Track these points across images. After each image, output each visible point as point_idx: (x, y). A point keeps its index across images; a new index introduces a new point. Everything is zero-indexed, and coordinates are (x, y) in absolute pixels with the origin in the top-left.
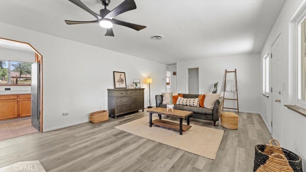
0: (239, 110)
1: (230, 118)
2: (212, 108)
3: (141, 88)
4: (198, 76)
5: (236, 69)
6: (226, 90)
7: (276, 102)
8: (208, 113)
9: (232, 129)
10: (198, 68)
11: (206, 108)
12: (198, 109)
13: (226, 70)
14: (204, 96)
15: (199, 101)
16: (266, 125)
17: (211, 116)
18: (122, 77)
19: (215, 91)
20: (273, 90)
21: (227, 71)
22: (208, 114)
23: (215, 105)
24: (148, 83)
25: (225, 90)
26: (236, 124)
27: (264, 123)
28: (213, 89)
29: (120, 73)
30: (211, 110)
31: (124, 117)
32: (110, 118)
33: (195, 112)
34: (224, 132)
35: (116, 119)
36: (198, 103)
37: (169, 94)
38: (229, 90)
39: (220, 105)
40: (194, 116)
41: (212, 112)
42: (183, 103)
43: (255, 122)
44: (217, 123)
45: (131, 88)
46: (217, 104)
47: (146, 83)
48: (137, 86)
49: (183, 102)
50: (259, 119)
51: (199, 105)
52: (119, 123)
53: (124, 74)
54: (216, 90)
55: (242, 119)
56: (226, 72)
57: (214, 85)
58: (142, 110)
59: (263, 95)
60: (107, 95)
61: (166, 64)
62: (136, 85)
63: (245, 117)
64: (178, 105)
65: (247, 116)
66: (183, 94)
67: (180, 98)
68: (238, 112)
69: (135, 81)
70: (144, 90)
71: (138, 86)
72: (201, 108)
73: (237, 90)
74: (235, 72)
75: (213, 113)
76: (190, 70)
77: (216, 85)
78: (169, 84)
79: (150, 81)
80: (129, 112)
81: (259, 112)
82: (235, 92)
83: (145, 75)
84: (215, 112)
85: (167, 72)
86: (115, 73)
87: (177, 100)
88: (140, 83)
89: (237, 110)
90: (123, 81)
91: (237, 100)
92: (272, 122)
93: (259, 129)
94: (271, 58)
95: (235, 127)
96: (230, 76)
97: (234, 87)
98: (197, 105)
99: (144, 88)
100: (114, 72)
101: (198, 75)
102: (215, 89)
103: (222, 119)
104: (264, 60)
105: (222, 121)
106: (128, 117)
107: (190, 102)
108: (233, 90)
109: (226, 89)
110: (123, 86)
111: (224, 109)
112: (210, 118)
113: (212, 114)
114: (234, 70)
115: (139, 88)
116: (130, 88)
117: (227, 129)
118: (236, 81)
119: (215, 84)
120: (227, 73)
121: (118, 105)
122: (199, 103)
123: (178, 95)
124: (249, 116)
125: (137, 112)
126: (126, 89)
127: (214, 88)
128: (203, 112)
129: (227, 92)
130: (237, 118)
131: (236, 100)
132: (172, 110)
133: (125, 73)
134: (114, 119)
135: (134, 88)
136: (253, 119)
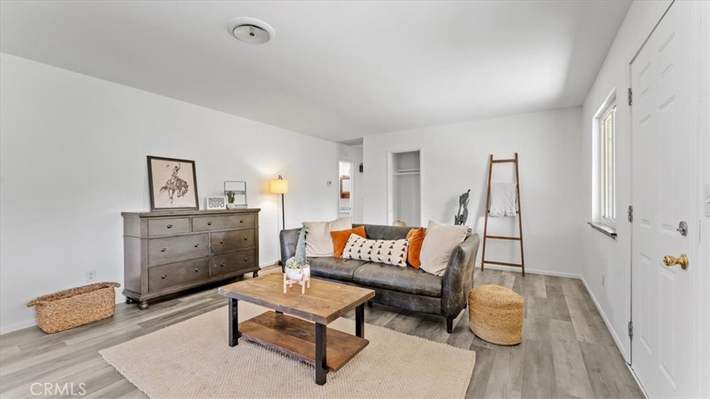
0: (525, 269)
1: (497, 307)
2: (442, 274)
3: (249, 207)
4: (419, 175)
5: (516, 155)
6: (491, 213)
7: (668, 265)
8: (427, 290)
9: (504, 343)
10: (417, 153)
11: (424, 272)
12: (401, 278)
13: (492, 156)
14: (422, 233)
15: (406, 248)
16: (604, 322)
17: (439, 299)
18: (180, 175)
19: (462, 216)
20: (633, 213)
21: (494, 159)
22: (429, 295)
23: (450, 264)
24: (278, 194)
25: (489, 211)
26: (516, 329)
27: (597, 313)
28: (456, 210)
29: (177, 164)
30: (440, 281)
31: (180, 300)
32: (131, 306)
33: (391, 286)
34: (477, 357)
35: (144, 312)
36: (402, 256)
37: (323, 226)
38: (499, 211)
39: (466, 264)
40: (387, 299)
41: (440, 287)
42: (361, 254)
43: (571, 312)
44: (456, 321)
45: (213, 208)
46: (455, 261)
47: (270, 193)
48: (236, 202)
49: (359, 252)
50: (581, 297)
51: (407, 262)
52: (139, 327)
53: (191, 164)
54: (466, 211)
55: (535, 298)
56: (492, 161)
57: (460, 197)
58: (252, 273)
59: (593, 227)
60: (122, 233)
61: (337, 142)
62: (232, 200)
63: (541, 290)
64: (347, 260)
65: (546, 287)
66: (365, 226)
67: (354, 237)
68: (523, 274)
69: (228, 189)
70: (259, 213)
71: (239, 202)
72: (411, 273)
73: (519, 212)
74: (515, 161)
75: (445, 292)
76: (399, 156)
77: (464, 199)
78: (349, 198)
79: (282, 187)
80: (200, 283)
81: (578, 275)
82: (513, 217)
83: (268, 169)
84: (448, 288)
85: (341, 163)
86: (152, 160)
87: (345, 244)
88: (244, 193)
89: (521, 268)
90: (186, 187)
91: (521, 239)
92: (631, 323)
93: (588, 340)
94: (630, 104)
95: (513, 339)
96: (503, 173)
97: (512, 205)
98: (400, 262)
99: (258, 207)
100: (149, 158)
101: (419, 171)
102: (462, 209)
103: (471, 308)
104: (595, 123)
105: (473, 317)
106: (193, 301)
107: (379, 253)
108: (508, 211)
109: (491, 210)
110: (187, 201)
111: (485, 264)
112: (435, 306)
113: (442, 295)
114: (513, 157)
115: (243, 207)
116: (208, 208)
117: (488, 346)
118: (518, 186)
119: (463, 195)
120: (493, 164)
121: (153, 264)
122: (405, 256)
123: (351, 228)
124: (554, 289)
125: (241, 278)
126: (195, 212)
127: (461, 206)
128: (415, 288)
129: (493, 217)
130: (518, 306)
131: (517, 239)
132: (301, 286)
133: (193, 163)
134: (137, 310)
135: (225, 208)
136: (563, 296)
